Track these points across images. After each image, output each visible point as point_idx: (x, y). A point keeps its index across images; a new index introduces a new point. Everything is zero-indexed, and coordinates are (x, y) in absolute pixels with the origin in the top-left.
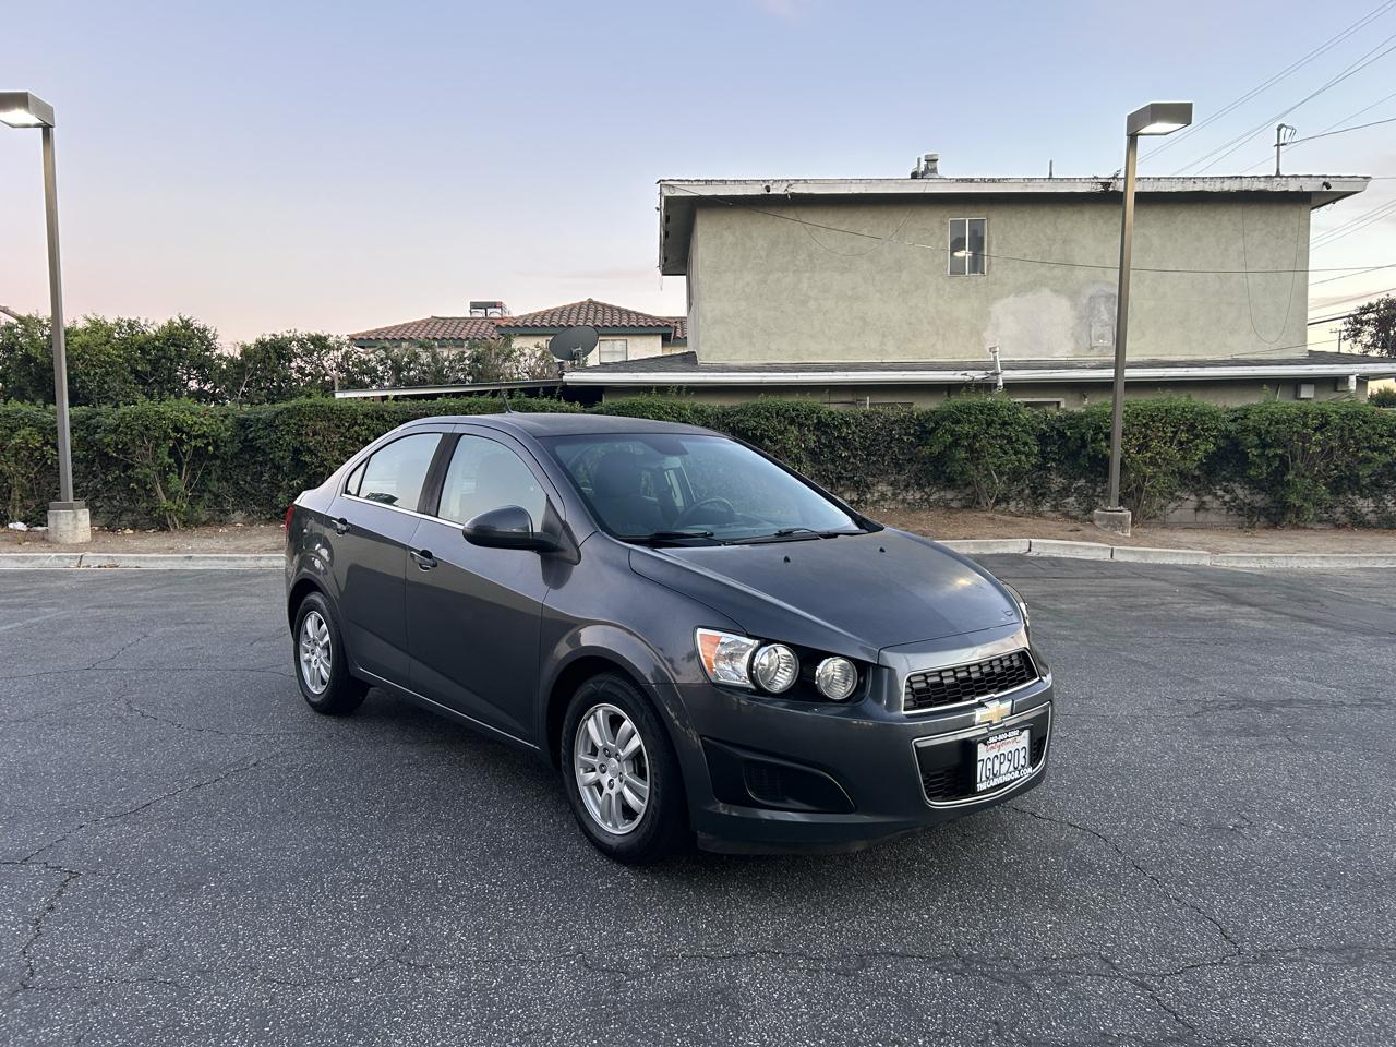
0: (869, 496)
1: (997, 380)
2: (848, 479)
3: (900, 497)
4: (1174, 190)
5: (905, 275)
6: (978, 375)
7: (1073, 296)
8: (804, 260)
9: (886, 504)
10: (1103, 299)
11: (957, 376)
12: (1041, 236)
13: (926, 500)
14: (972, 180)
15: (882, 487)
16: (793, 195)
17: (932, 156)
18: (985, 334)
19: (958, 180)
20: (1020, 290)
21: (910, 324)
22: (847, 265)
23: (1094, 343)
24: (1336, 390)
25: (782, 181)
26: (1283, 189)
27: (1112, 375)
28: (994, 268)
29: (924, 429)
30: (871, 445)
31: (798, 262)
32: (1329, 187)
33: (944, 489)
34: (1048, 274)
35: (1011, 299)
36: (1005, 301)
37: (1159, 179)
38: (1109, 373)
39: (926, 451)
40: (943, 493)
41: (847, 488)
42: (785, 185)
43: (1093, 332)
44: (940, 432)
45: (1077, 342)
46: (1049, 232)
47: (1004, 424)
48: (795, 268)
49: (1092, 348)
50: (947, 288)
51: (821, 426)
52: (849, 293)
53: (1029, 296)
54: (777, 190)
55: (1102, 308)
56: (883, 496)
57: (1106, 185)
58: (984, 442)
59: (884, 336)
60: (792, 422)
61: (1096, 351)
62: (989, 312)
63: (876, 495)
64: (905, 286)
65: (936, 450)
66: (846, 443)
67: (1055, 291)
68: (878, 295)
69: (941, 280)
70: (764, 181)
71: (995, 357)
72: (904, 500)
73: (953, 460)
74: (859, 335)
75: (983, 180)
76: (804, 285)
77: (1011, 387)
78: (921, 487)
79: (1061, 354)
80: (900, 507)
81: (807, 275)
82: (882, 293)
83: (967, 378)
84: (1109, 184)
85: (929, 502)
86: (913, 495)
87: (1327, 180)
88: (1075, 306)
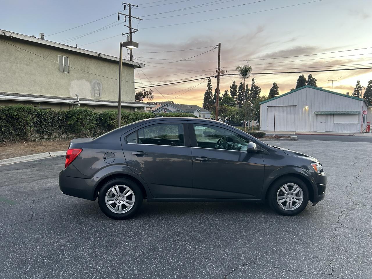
0: (51, 137)
1: (78, 103)
2: (46, 131)
3: (61, 137)
4: (112, 59)
5: (47, 70)
6: (72, 102)
7: (90, 82)
8: (13, 59)
9: (57, 139)
10: (97, 84)
11: (67, 101)
12: (82, 65)
13: (68, 137)
14: (67, 46)
15: (55, 134)
16: (12, 37)
17: (43, 34)
18: (70, 90)
19: (64, 45)
20: (78, 79)
21: (49, 84)
22: (28, 63)
23: (95, 95)
24: (140, 110)
25: (9, 32)
26: (131, 64)
27: (118, 104)
28: (71, 72)
29: (68, 116)
30: (53, 121)
31: (11, 60)
32: (139, 65)
33: (73, 134)
34: (84, 76)
35: (76, 81)
36: (74, 81)
37: (110, 56)
38: (117, 104)
39: (69, 123)
40: (72, 135)
41: (46, 134)
42: (10, 34)
43: (95, 92)
44: (73, 117)
45: (92, 94)
46: (84, 64)
47: (90, 116)
48: (11, 61)
49: (95, 96)
50: (59, 75)
51: (38, 115)
52: (30, 73)
53: (80, 81)
54: (8, 34)
55: (97, 86)
56: (56, 137)
57: (99, 55)
58: (85, 121)
59: (41, 87)
60: (28, 113)
61: (96, 97)
62: (71, 84)
63: (54, 136)
64: (47, 73)
65: (72, 123)
66: (45, 120)
67: (86, 80)
68: (39, 74)
69: (57, 73)
70: (2, 30)
71: (77, 97)
72: (62, 137)
73: (77, 125)
74: (33, 86)
75: (70, 47)
76: (14, 67)
77: (82, 105)
78: (66, 133)
79: (88, 97)
80: (61, 139)
81: (15, 64)
82: (40, 74)
83: (70, 102)
84: (100, 55)
85: (68, 138)
86: (64, 136)
87: (139, 64)
88: (91, 85)
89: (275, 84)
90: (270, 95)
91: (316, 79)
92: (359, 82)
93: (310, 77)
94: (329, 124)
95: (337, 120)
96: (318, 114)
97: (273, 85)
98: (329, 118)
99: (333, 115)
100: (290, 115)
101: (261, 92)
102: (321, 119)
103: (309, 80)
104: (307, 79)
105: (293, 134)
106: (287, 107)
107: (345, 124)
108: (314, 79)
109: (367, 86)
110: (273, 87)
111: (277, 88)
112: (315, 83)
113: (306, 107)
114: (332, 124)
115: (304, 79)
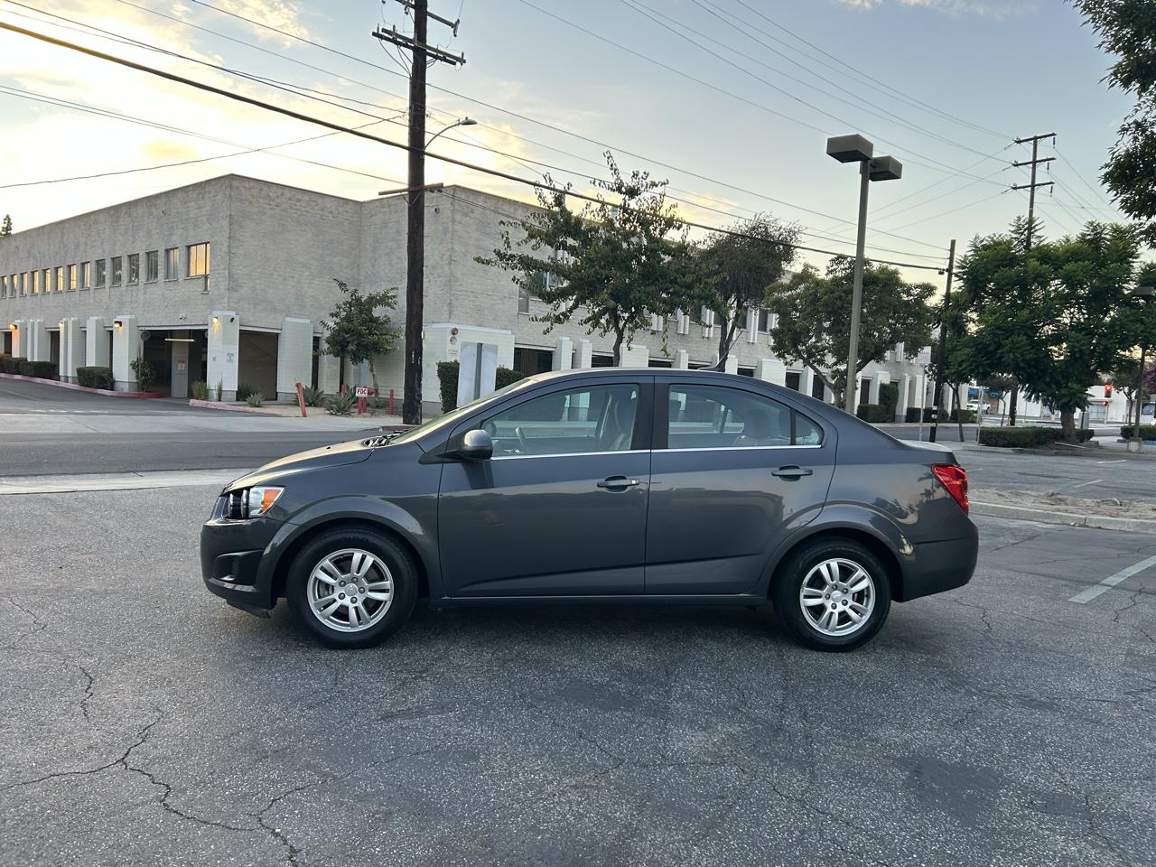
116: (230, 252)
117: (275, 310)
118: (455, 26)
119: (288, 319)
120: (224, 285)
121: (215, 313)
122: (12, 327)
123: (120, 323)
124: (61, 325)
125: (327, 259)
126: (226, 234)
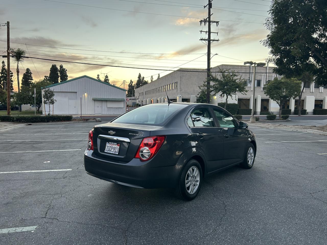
89: (28, 70)
90: (23, 80)
91: (66, 70)
92: (99, 76)
93: (61, 67)
94: (104, 108)
95: (110, 105)
96: (95, 100)
97: (26, 70)
98: (104, 103)
99: (106, 101)
100: (71, 100)
101: (13, 76)
102: (97, 104)
103: (60, 69)
104: (59, 68)
105: (78, 117)
106: (68, 93)
107: (115, 108)
108: (65, 69)
109: (105, 80)
110: (26, 72)
111: (31, 73)
112: (66, 72)
113: (86, 94)
114: (106, 109)
115: (57, 68)
116: (180, 83)
117: (189, 94)
118: (217, 33)
119: (192, 96)
120: (179, 90)
121: (178, 96)
122: (152, 100)
123: (166, 98)
124: (158, 99)
125: (200, 82)
126: (180, 80)
